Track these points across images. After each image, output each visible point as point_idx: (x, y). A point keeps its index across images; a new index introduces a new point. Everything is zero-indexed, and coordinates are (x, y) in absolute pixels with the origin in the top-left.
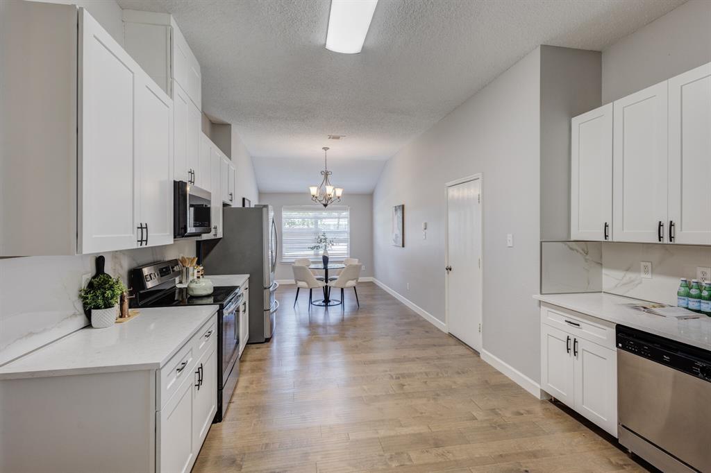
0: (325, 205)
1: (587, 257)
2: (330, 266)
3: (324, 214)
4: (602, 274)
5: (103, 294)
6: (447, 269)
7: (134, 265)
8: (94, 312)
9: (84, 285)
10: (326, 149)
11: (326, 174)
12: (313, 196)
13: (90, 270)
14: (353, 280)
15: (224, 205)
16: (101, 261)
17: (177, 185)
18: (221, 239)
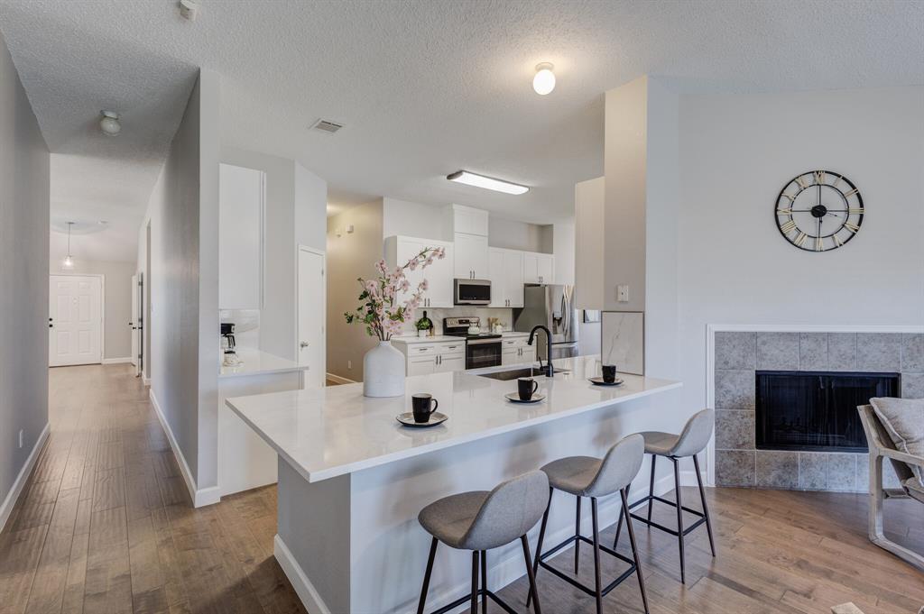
5: (422, 324)
7: (444, 317)
8: (420, 330)
9: (417, 321)
13: (421, 316)
15: (527, 286)
16: (425, 313)
17: (455, 281)
18: (522, 309)
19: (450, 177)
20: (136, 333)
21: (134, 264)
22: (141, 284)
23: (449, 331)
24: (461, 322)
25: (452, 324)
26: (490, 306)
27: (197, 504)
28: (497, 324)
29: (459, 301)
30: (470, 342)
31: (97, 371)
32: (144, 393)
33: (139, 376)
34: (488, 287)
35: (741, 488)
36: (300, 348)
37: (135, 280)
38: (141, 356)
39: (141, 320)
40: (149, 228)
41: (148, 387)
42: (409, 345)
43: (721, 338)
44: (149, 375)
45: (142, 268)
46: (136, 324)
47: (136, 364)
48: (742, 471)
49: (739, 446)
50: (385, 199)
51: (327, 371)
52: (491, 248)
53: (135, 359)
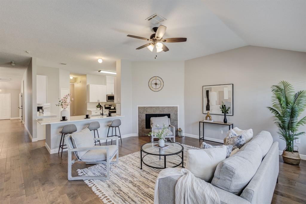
16: (99, 103)
17: (107, 95)
19: (99, 71)
20: (20, 110)
21: (20, 90)
22: (22, 96)
23: (106, 108)
24: (110, 106)
25: (106, 106)
26: (114, 101)
27: (32, 141)
29: (108, 100)
30: (110, 111)
31: (9, 121)
32: (23, 125)
33: (22, 122)
34: (114, 97)
35: (143, 136)
37: (20, 95)
38: (22, 117)
39: (22, 106)
40: (24, 81)
41: (24, 124)
42: (92, 112)
43: (139, 108)
44: (24, 121)
45: (22, 91)
46: (20, 107)
47: (21, 119)
48: (143, 133)
49: (143, 128)
50: (87, 75)
53: (20, 118)
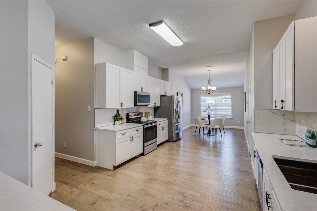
0: (209, 94)
1: (285, 117)
2: (210, 119)
3: (208, 97)
4: (295, 126)
5: (116, 118)
6: (247, 122)
7: (128, 112)
8: (115, 121)
9: (114, 116)
10: (209, 71)
11: (209, 81)
12: (204, 90)
13: (116, 113)
14: (219, 125)
15: (162, 96)
16: (118, 111)
17: (135, 93)
18: (160, 107)
19: (151, 25)
24: (137, 115)
26: (149, 106)
28: (149, 115)
29: (138, 104)
30: (146, 126)
34: (149, 96)
36: (33, 148)
51: (55, 151)
52: (149, 76)
